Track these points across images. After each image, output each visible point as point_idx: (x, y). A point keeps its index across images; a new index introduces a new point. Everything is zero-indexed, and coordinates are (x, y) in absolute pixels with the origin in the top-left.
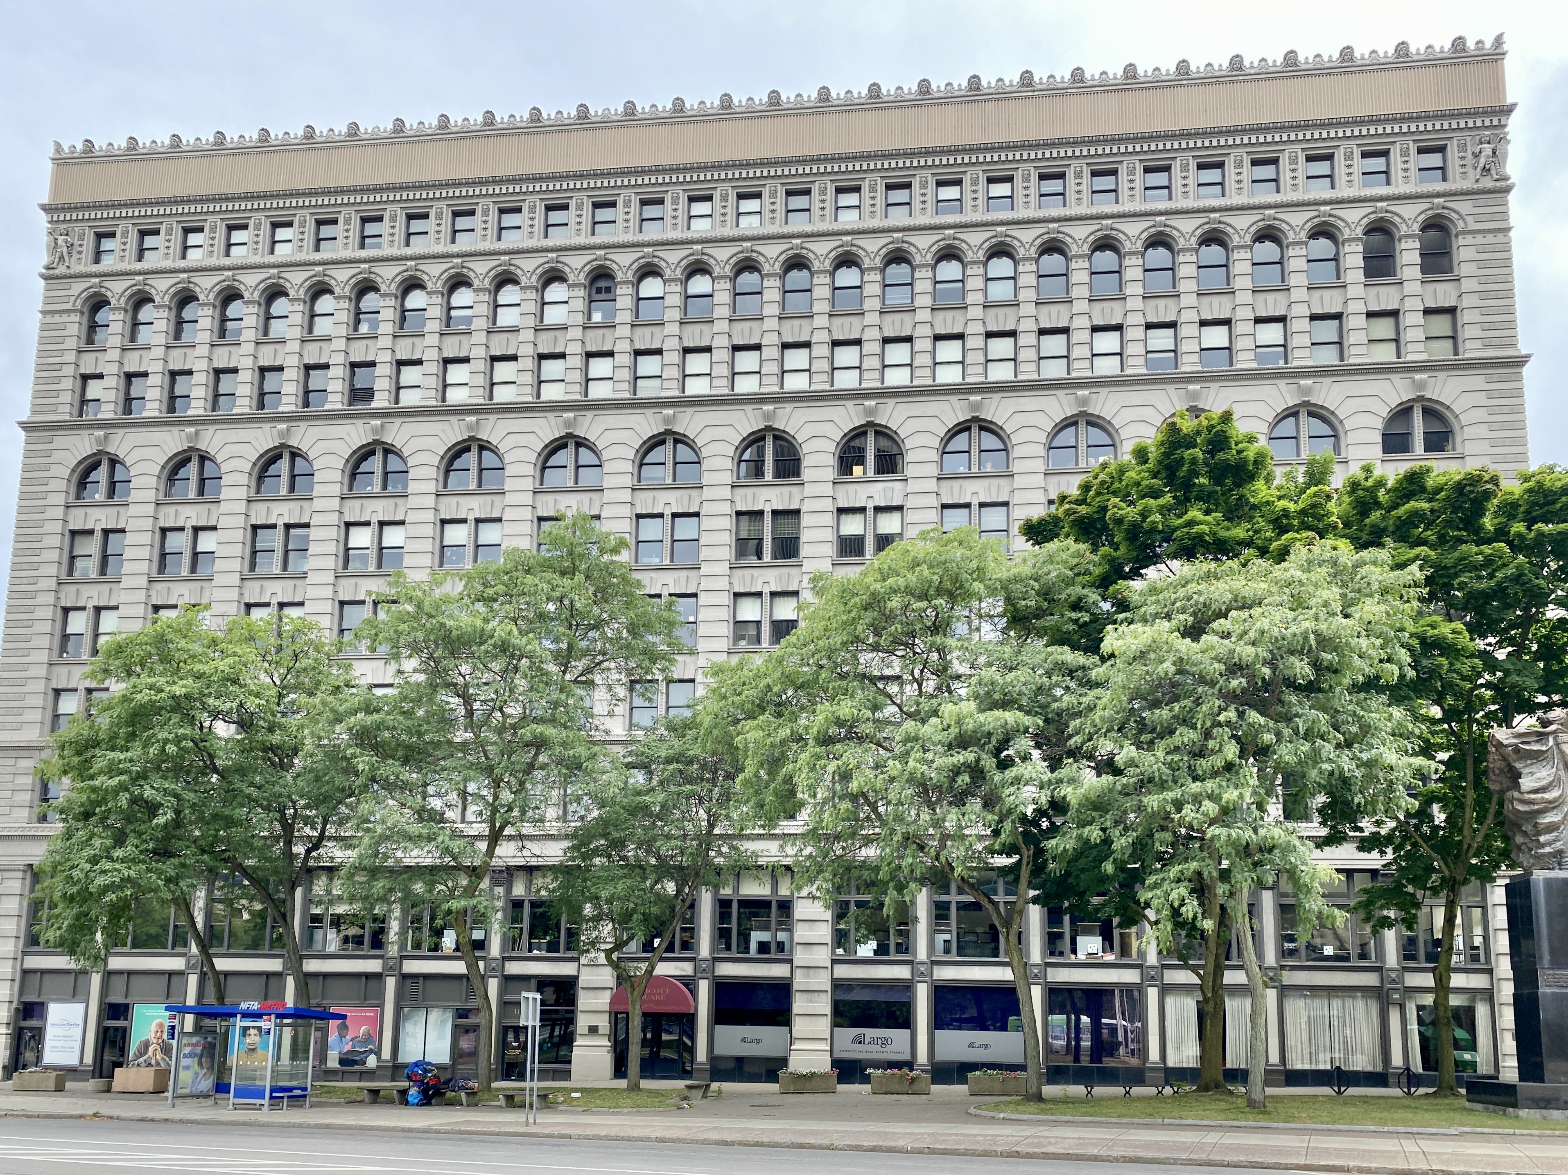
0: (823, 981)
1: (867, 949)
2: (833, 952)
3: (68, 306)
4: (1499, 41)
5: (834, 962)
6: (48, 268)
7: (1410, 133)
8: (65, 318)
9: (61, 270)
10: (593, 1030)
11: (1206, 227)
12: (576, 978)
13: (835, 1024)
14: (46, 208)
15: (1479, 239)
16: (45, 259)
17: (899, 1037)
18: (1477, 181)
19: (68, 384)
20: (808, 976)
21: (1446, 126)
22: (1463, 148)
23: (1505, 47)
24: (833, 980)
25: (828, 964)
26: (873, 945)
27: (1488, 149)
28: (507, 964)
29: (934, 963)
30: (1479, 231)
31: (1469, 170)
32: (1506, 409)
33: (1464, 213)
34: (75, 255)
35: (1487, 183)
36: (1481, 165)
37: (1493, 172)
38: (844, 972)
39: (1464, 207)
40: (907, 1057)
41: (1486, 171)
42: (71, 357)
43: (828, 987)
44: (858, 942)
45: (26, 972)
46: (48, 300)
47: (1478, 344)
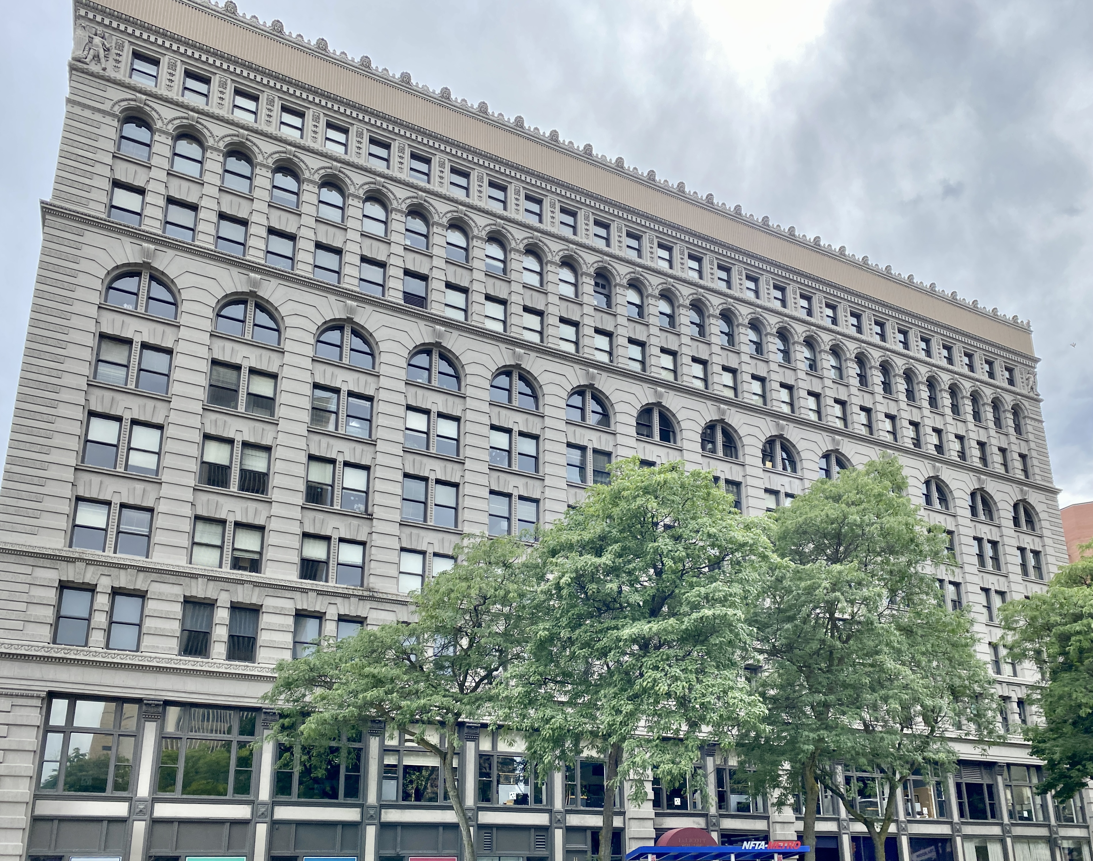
7: (1003, 357)
8: (98, 117)
15: (1033, 423)
18: (1029, 392)
20: (783, 829)
27: (1032, 377)
28: (568, 816)
30: (1033, 419)
31: (1025, 385)
32: (1054, 516)
33: (1027, 407)
35: (1034, 395)
36: (1030, 385)
39: (1026, 404)
41: (1032, 388)
45: (36, 820)
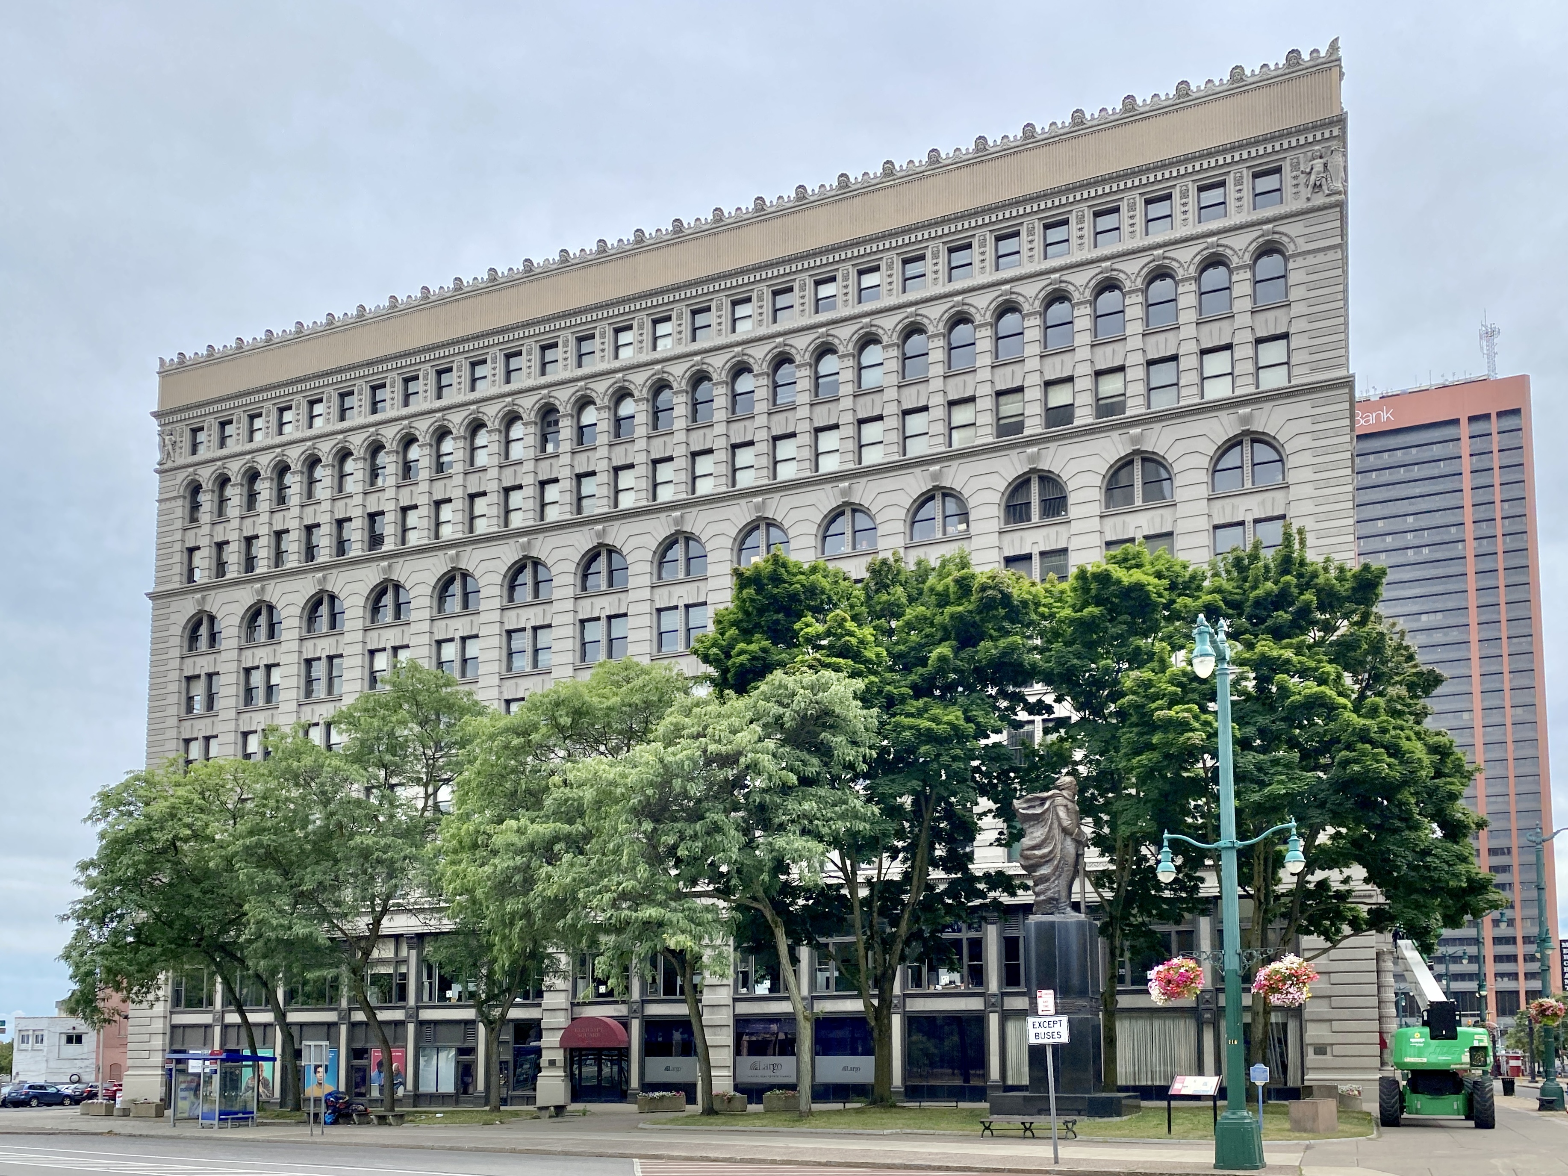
0: (725, 1017)
1: (763, 988)
2: (736, 991)
3: (175, 494)
4: (1334, 46)
5: (735, 1000)
6: (160, 464)
7: (1242, 160)
8: (173, 504)
9: (169, 465)
10: (552, 1063)
11: (1049, 288)
12: (540, 1020)
13: (738, 1052)
14: (156, 415)
15: (1311, 260)
16: (158, 457)
17: (787, 1063)
18: (1308, 199)
19: (177, 558)
20: (712, 1014)
21: (1277, 148)
22: (1295, 166)
23: (1341, 53)
24: (735, 1016)
25: (731, 1002)
26: (767, 984)
27: (1318, 164)
29: (814, 998)
30: (1309, 252)
31: (1302, 188)
32: (1330, 433)
33: (1293, 235)
34: (178, 451)
35: (1319, 200)
36: (1312, 182)
37: (1325, 187)
38: (744, 1008)
39: (1293, 229)
40: (792, 1080)
41: (1317, 187)
42: (178, 535)
43: (731, 1023)
44: (757, 982)
45: (174, 1027)
46: (162, 490)
47: (1305, 369)
